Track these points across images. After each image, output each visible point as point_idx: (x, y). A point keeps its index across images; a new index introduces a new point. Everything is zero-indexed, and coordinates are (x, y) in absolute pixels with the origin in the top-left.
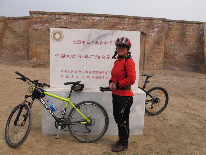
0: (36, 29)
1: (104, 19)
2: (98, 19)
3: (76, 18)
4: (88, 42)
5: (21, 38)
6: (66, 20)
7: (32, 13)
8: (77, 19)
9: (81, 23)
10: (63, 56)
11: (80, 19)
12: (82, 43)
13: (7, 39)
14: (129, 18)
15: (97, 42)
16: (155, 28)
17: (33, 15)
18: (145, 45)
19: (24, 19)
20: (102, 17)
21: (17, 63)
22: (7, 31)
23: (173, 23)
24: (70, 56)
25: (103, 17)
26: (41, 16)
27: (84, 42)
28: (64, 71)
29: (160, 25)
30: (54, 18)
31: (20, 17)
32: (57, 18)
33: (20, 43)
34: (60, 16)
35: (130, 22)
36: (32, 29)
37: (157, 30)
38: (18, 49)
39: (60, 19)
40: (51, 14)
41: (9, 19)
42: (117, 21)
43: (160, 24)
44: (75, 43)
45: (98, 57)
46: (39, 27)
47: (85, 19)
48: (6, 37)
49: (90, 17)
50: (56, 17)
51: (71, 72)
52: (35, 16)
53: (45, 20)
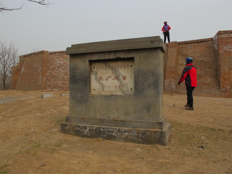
0: (228, 51)
5: (200, 63)
7: (222, 33)
17: (222, 35)
19: (198, 42)
21: (204, 93)
22: (180, 57)
33: (201, 70)
36: (223, 51)
38: (200, 76)
41: (178, 44)
46: (230, 48)
48: (180, 64)
52: (226, 37)
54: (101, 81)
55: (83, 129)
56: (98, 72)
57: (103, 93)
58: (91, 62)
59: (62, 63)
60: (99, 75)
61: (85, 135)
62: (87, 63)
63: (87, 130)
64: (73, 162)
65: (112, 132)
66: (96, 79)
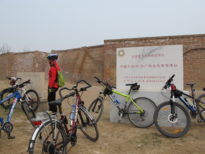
0: (109, 54)
1: (169, 40)
2: (163, 41)
3: (143, 42)
4: (143, 56)
5: (97, 62)
6: (134, 44)
7: (106, 41)
8: (143, 43)
10: (125, 67)
11: (146, 43)
12: (138, 57)
13: (87, 63)
15: (149, 56)
19: (99, 47)
20: (167, 39)
22: (87, 57)
24: (131, 67)
26: (113, 43)
27: (139, 56)
28: (126, 77)
30: (123, 44)
31: (96, 46)
32: (126, 44)
33: (96, 67)
34: (129, 42)
36: (106, 54)
38: (95, 71)
40: (121, 41)
41: (88, 48)
42: (181, 41)
44: (134, 57)
45: (150, 66)
46: (111, 52)
47: (151, 42)
48: (86, 62)
49: (155, 40)
51: (131, 78)
52: (108, 44)
53: (116, 46)
59: (21, 61)
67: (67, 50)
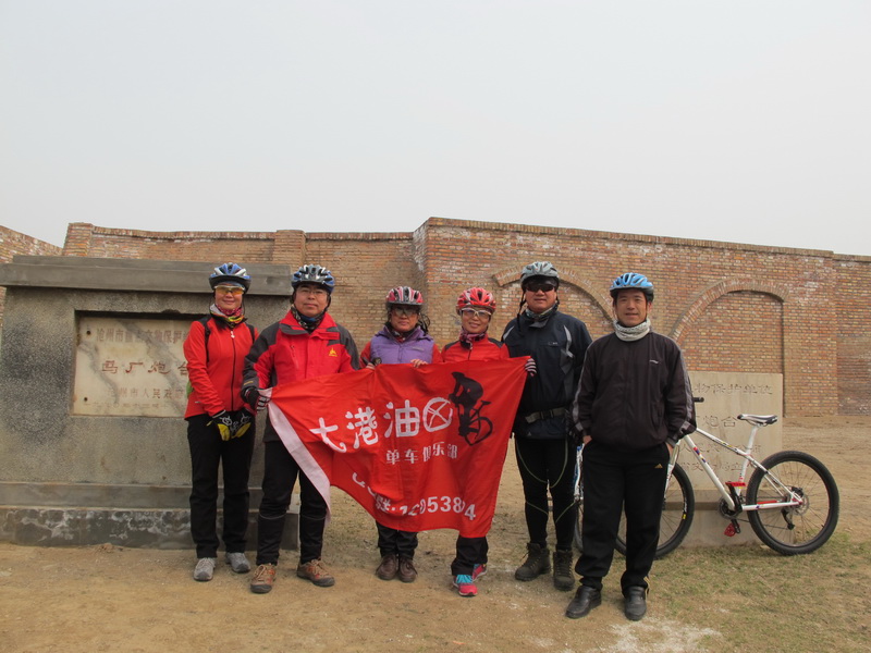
0: (452, 279)
1: (664, 252)
2: (646, 251)
3: (581, 246)
6: (549, 251)
7: (439, 224)
8: (583, 250)
9: (596, 263)
11: (590, 250)
14: (733, 249)
16: (805, 280)
17: (440, 231)
18: (782, 335)
20: (657, 246)
23: (850, 264)
25: (660, 248)
26: (467, 234)
29: (819, 271)
30: (509, 244)
31: (353, 234)
32: (520, 245)
34: (530, 239)
35: (738, 263)
36: (438, 278)
37: (813, 286)
39: (529, 247)
40: (502, 231)
41: (308, 240)
42: (700, 258)
43: (819, 268)
46: (459, 272)
47: (607, 252)
49: (621, 245)
50: (517, 242)
52: (448, 236)
53: (480, 249)
54: (109, 375)
55: (48, 522)
56: (101, 346)
57: (115, 411)
58: (82, 315)
60: (104, 355)
61: (57, 538)
62: (71, 317)
63: (62, 524)
64: (64, 607)
65: (148, 523)
66: (94, 366)
67: (176, 233)
